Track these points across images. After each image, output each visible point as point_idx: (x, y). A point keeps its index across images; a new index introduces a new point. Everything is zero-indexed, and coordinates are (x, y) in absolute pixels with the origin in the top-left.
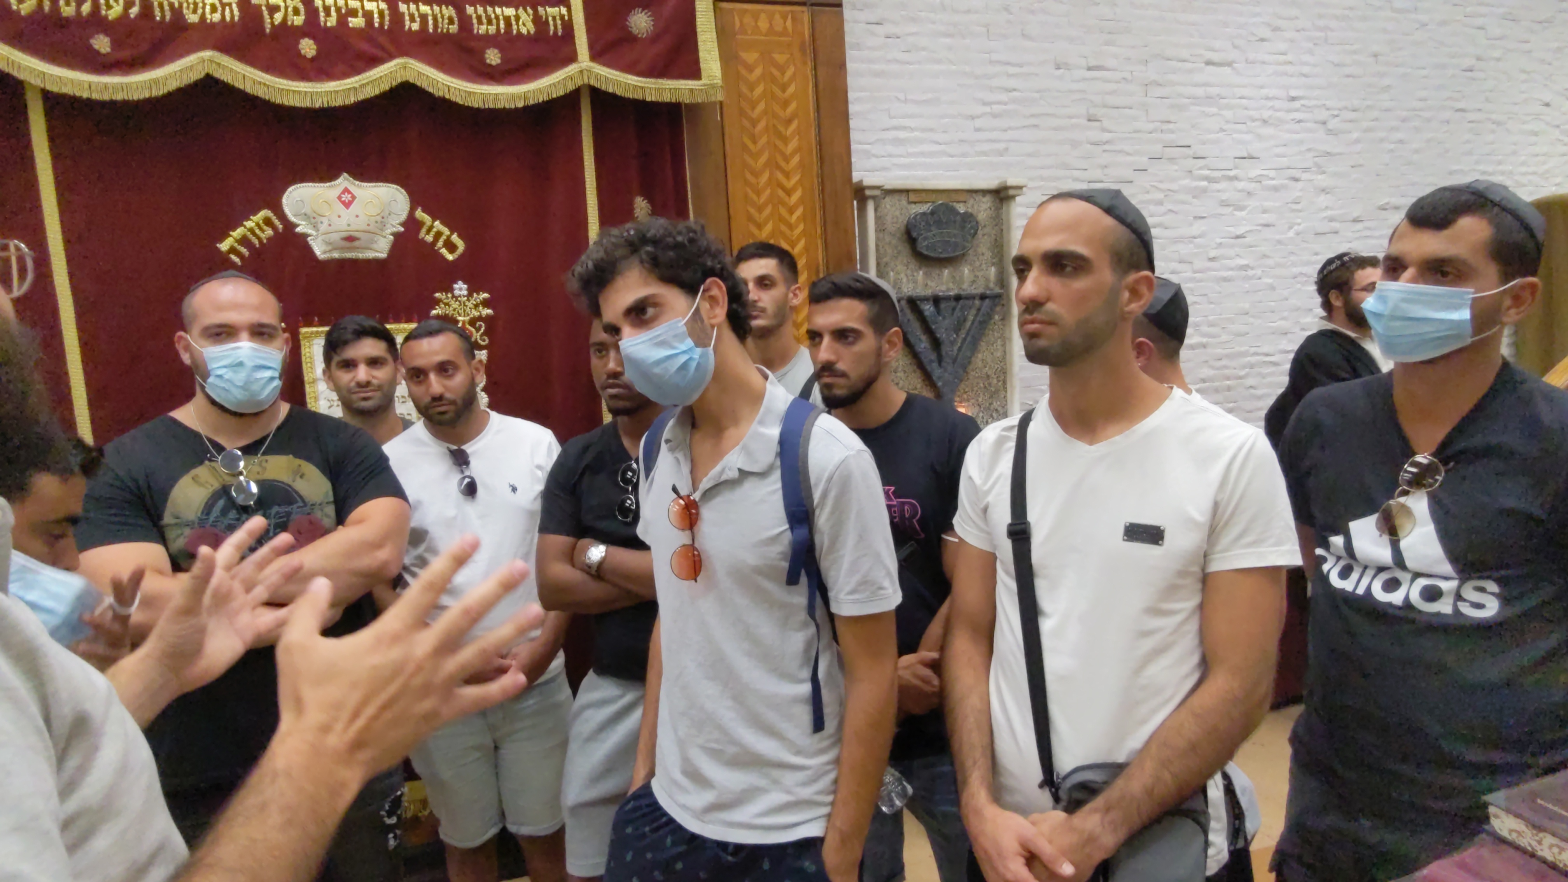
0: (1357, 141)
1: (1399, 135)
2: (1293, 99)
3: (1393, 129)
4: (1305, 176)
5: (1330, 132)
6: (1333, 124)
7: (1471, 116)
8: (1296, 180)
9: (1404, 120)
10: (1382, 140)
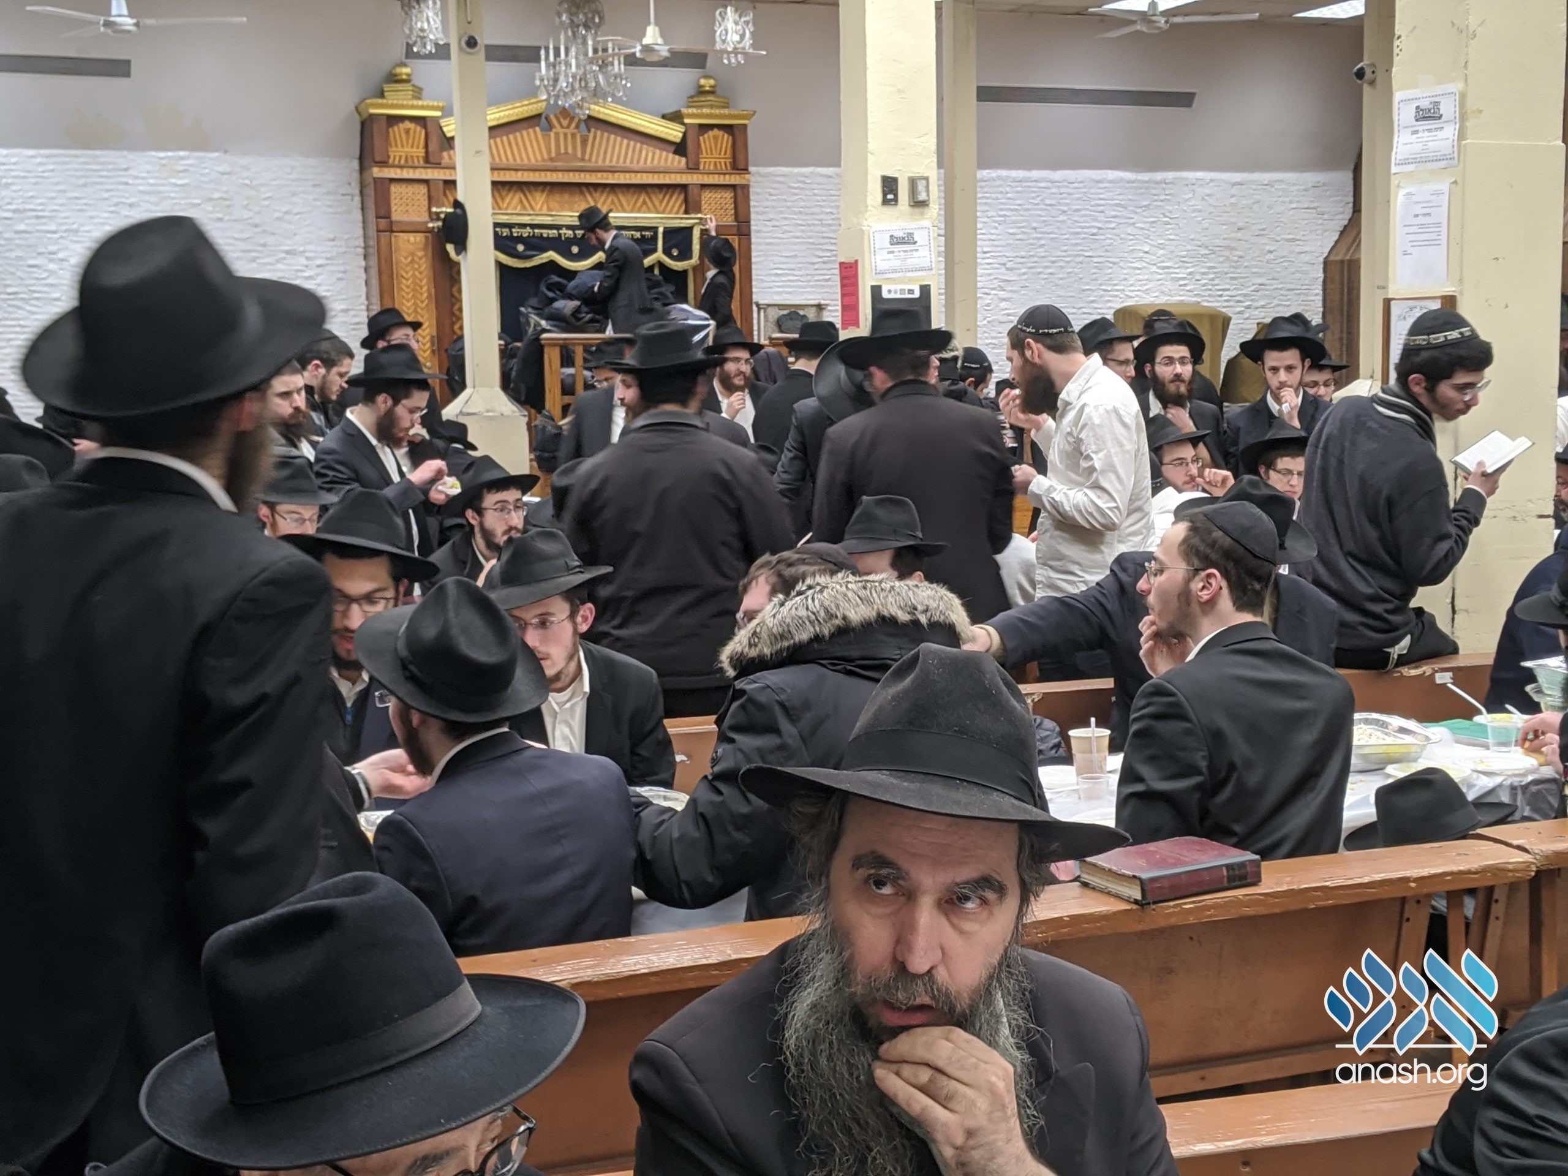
0: (1024, 274)
1: (1050, 271)
2: (985, 253)
3: (1047, 267)
4: (993, 292)
5: (1007, 269)
6: (1009, 265)
7: (1096, 260)
8: (988, 294)
9: (1053, 262)
10: (1040, 273)
